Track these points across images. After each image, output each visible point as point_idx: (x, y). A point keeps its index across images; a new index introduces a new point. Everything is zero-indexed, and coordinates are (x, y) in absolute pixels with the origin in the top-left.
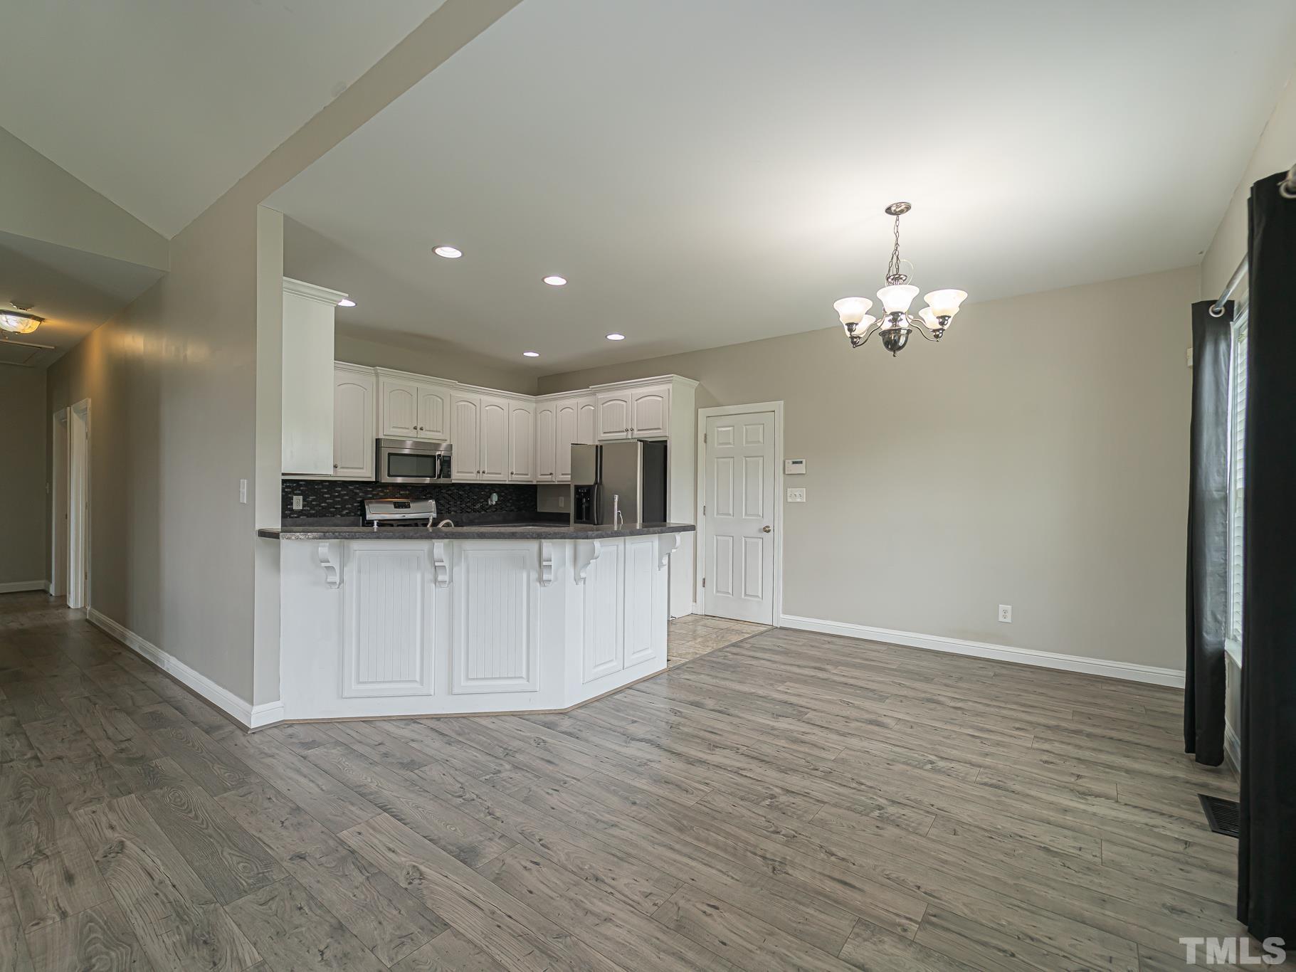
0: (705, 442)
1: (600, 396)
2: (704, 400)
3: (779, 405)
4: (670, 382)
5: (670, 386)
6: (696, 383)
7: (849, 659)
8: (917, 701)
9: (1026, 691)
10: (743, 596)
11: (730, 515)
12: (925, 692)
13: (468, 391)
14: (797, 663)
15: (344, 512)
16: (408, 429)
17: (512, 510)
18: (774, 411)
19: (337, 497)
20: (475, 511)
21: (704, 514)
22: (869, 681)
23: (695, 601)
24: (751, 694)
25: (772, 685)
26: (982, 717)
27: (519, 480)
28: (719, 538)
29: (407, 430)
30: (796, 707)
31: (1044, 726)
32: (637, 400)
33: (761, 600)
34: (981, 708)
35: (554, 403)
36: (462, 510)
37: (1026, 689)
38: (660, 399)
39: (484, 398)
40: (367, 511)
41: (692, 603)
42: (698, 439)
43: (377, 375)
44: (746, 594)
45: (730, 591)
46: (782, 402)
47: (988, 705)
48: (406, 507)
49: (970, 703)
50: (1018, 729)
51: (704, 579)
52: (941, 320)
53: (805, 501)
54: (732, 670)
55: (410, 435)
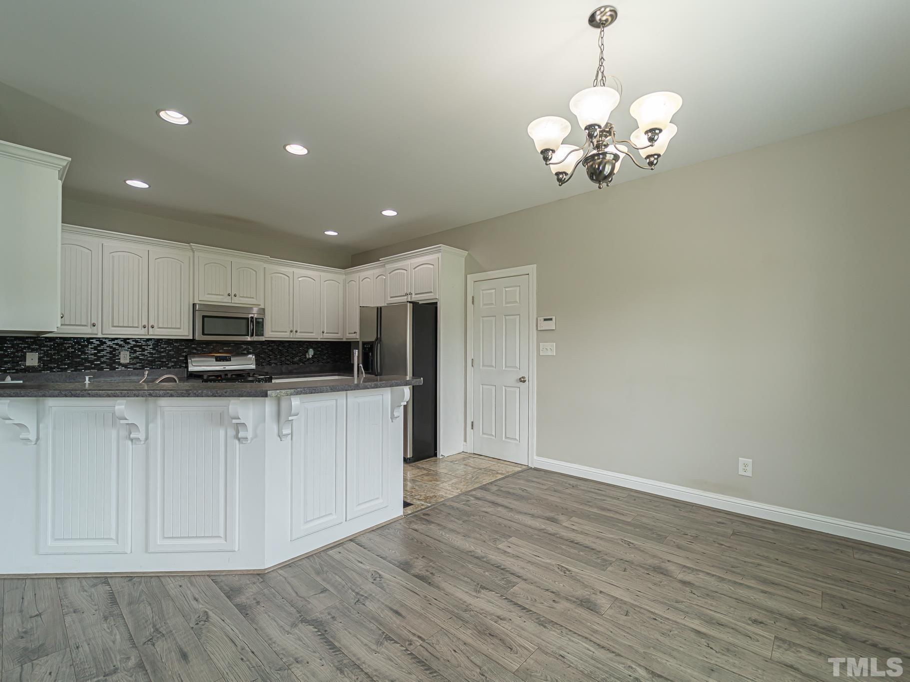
0: (473, 303)
1: (388, 266)
2: (472, 267)
3: (532, 269)
4: (439, 251)
5: (439, 255)
6: (465, 253)
7: (586, 508)
8: (643, 570)
9: (767, 558)
10: (504, 438)
11: (492, 366)
12: (654, 556)
13: (281, 265)
14: (532, 512)
15: (170, 365)
16: (222, 295)
17: (328, 362)
18: (528, 274)
19: (163, 352)
20: (294, 363)
21: (472, 366)
22: (598, 537)
23: (465, 441)
24: (469, 553)
25: (495, 540)
26: (713, 598)
27: (328, 337)
28: (484, 386)
29: (222, 297)
30: (508, 575)
31: (787, 617)
32: (414, 269)
33: (518, 442)
34: (713, 583)
35: (357, 275)
36: (282, 363)
37: (766, 555)
38: (432, 267)
39: (296, 270)
40: (190, 365)
41: (463, 443)
42: (468, 301)
43: (192, 250)
44: (506, 437)
45: (494, 434)
46: (535, 265)
47: (722, 579)
48: (228, 361)
49: (701, 576)
50: (755, 622)
51: (472, 422)
52: (650, 134)
53: (555, 354)
54: (465, 518)
55: (225, 301)
